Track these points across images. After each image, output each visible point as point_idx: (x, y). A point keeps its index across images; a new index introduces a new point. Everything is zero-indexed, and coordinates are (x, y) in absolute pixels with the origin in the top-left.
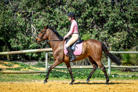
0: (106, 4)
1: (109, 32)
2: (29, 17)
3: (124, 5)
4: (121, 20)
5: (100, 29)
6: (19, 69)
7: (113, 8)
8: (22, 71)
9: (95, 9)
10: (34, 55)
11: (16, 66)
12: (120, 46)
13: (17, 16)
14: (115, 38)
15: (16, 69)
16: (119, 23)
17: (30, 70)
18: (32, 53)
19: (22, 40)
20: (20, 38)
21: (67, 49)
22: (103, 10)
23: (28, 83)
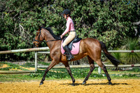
0: (95, 2)
1: (98, 31)
2: (17, 16)
3: (113, 3)
4: (110, 18)
5: (89, 28)
6: (8, 69)
7: (102, 7)
8: (11, 71)
9: (84, 7)
10: (23, 55)
11: (5, 66)
12: (109, 45)
13: (4, 15)
14: (104, 37)
15: (5, 69)
16: (108, 22)
17: (19, 70)
18: (21, 53)
19: (10, 40)
20: (8, 38)
21: (64, 48)
22: (91, 9)
23: (17, 83)
